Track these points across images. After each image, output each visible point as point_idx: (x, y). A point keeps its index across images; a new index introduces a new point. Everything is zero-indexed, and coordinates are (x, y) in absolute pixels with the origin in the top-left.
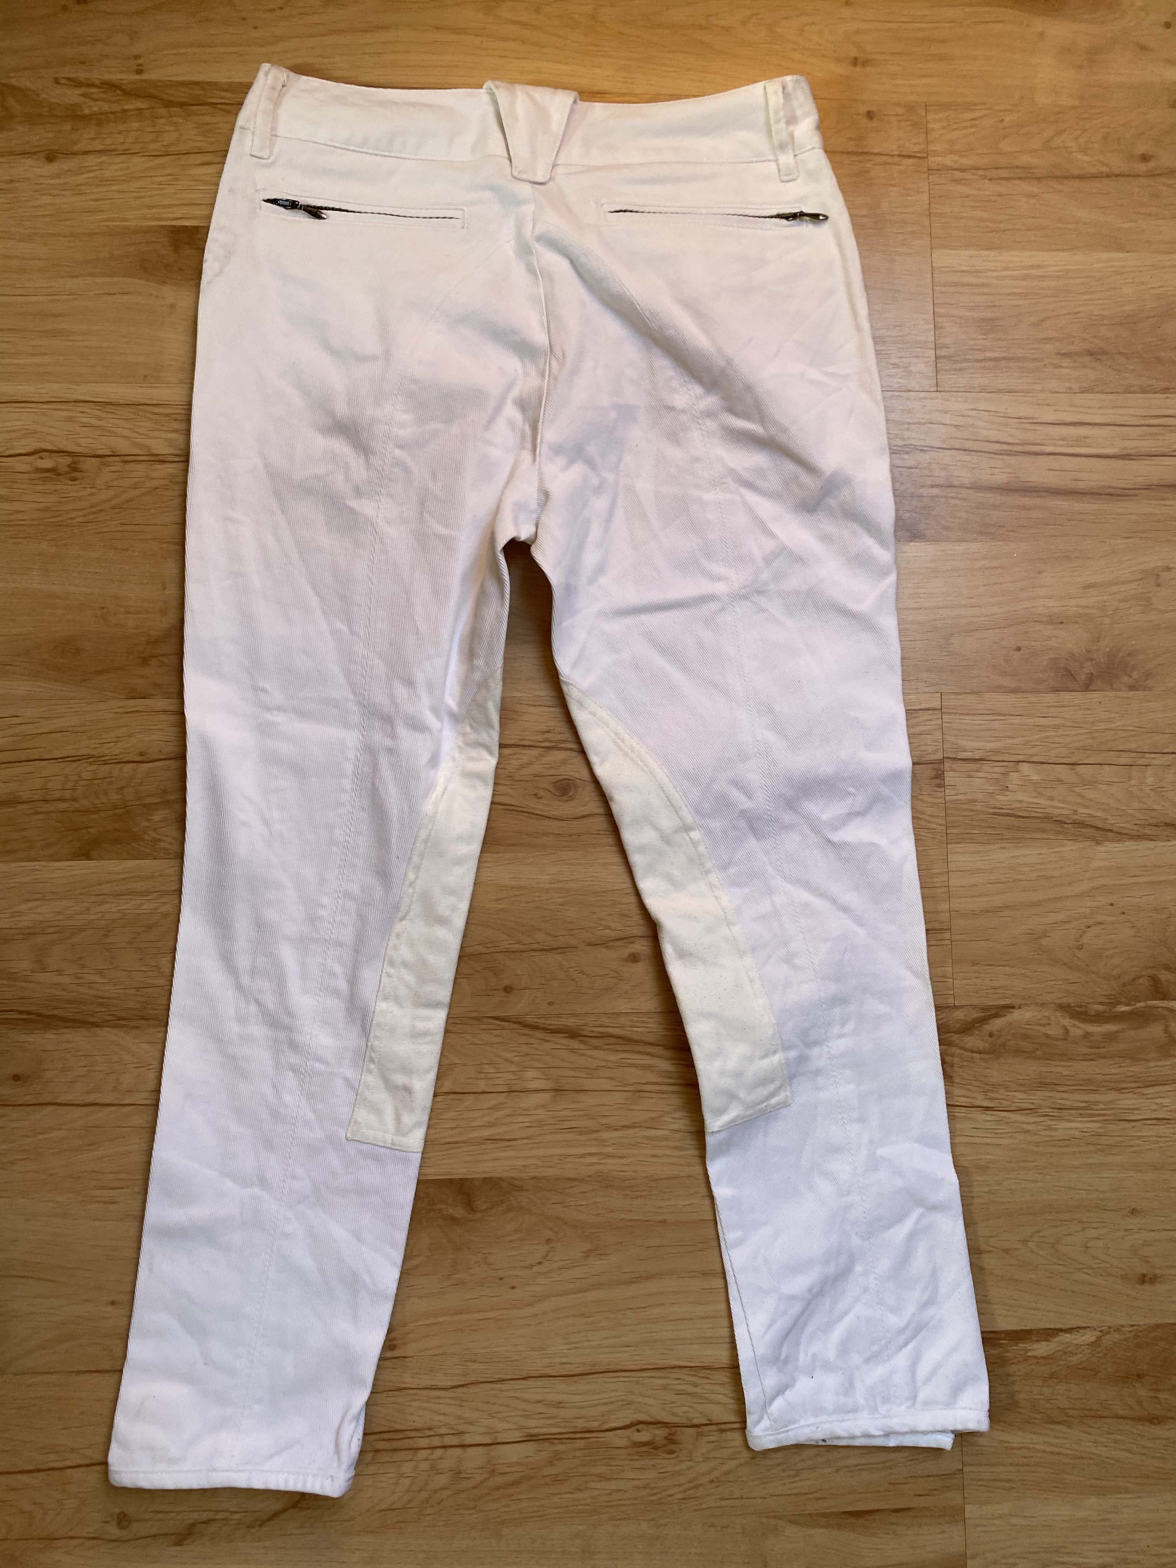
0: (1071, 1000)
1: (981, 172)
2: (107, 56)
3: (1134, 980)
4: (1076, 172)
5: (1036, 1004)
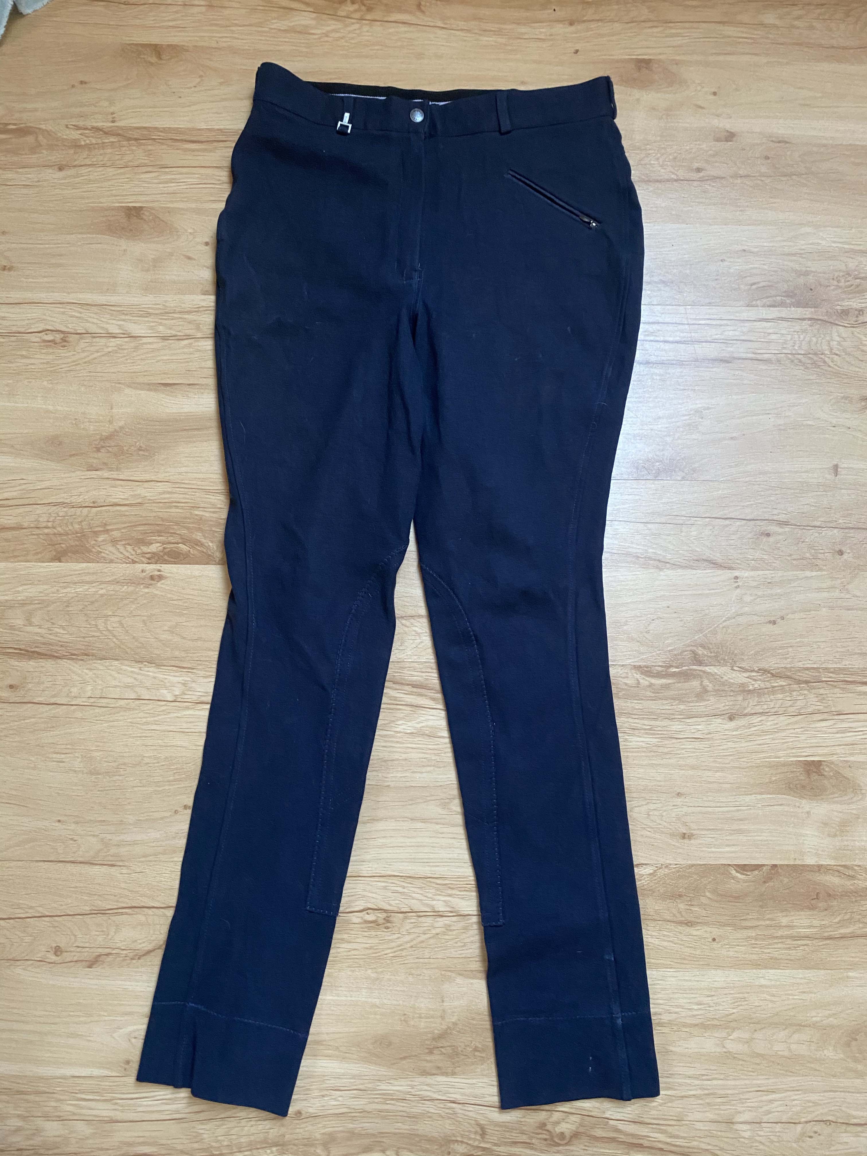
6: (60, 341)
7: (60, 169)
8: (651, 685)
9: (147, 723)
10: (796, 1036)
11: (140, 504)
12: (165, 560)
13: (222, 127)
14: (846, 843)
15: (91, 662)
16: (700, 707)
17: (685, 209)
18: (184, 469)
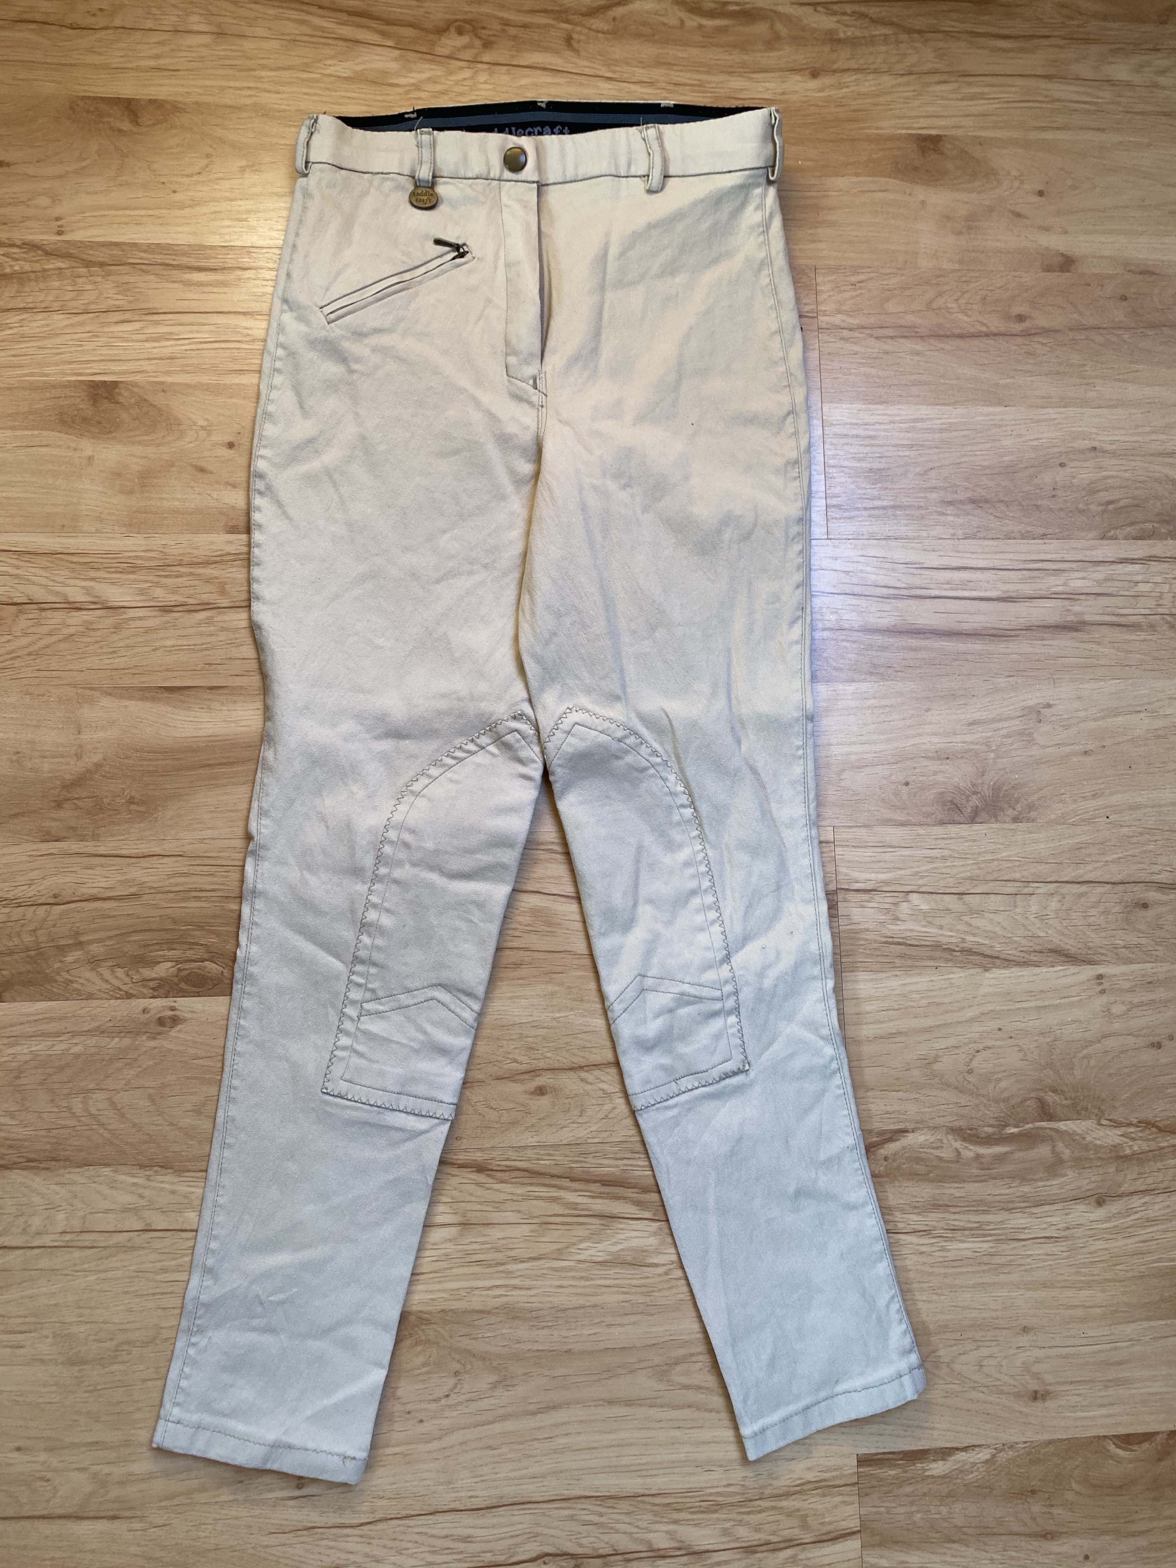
0: (962, 1123)
1: (868, 331)
2: (28, 218)
3: (1022, 1102)
4: (957, 331)
5: (929, 1127)
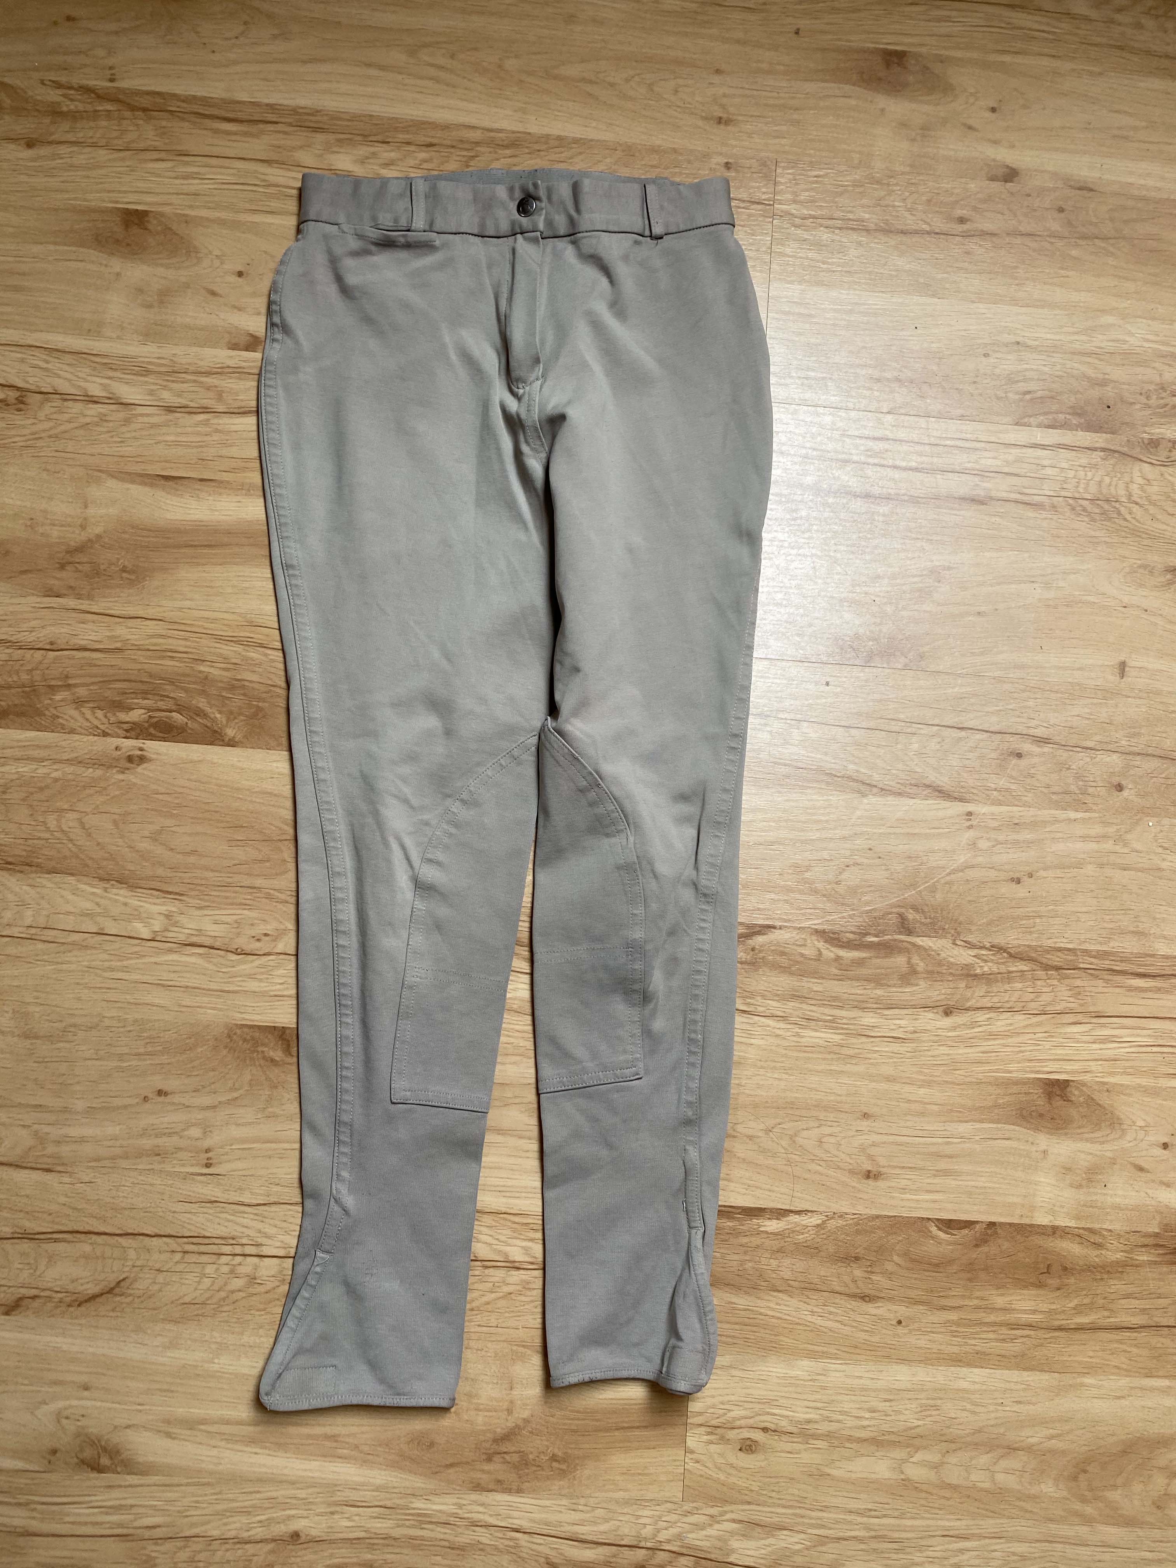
6: (14, 401)
7: (30, 144)
8: (838, 958)
9: (112, 969)
10: (1004, 1464)
11: (119, 650)
12: (151, 734)
13: (271, 101)
14: (1094, 1198)
15: (33, 875)
16: (906, 993)
17: (940, 276)
18: (188, 603)
